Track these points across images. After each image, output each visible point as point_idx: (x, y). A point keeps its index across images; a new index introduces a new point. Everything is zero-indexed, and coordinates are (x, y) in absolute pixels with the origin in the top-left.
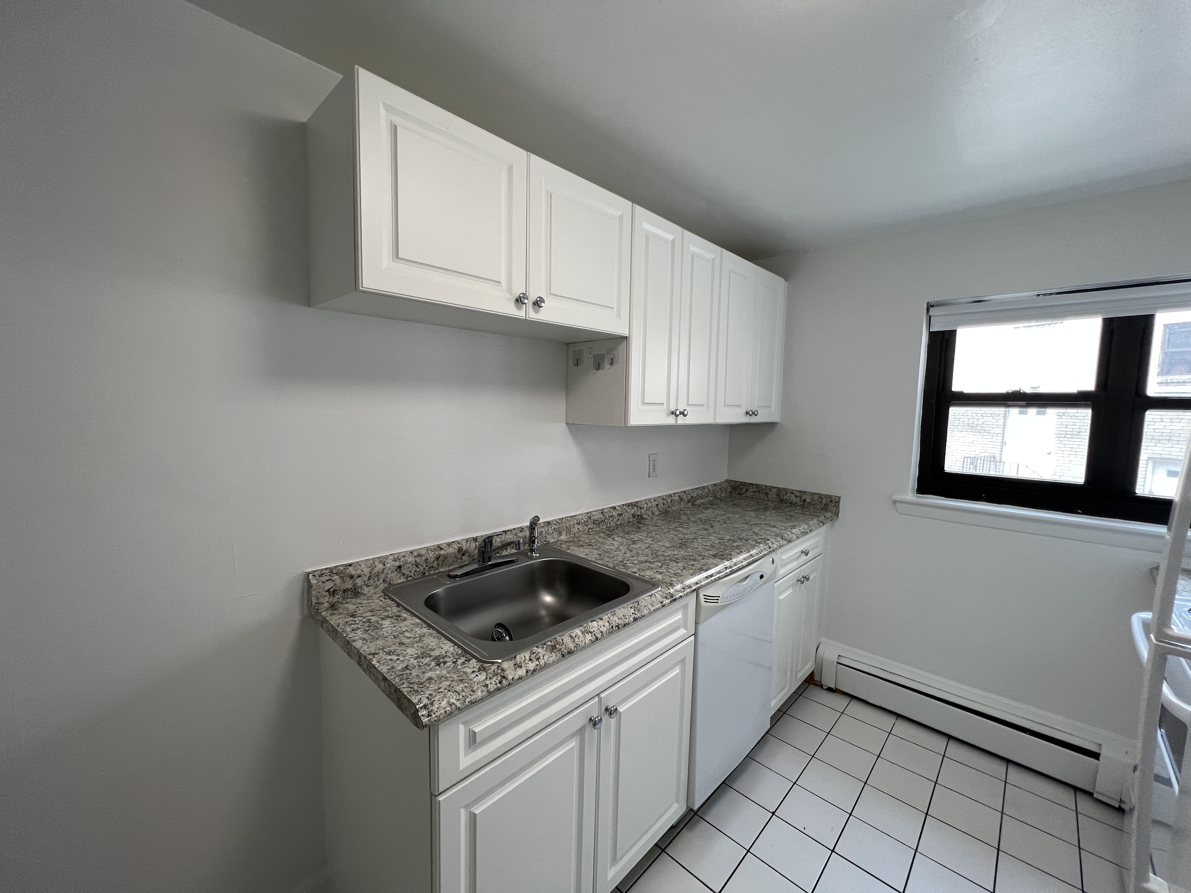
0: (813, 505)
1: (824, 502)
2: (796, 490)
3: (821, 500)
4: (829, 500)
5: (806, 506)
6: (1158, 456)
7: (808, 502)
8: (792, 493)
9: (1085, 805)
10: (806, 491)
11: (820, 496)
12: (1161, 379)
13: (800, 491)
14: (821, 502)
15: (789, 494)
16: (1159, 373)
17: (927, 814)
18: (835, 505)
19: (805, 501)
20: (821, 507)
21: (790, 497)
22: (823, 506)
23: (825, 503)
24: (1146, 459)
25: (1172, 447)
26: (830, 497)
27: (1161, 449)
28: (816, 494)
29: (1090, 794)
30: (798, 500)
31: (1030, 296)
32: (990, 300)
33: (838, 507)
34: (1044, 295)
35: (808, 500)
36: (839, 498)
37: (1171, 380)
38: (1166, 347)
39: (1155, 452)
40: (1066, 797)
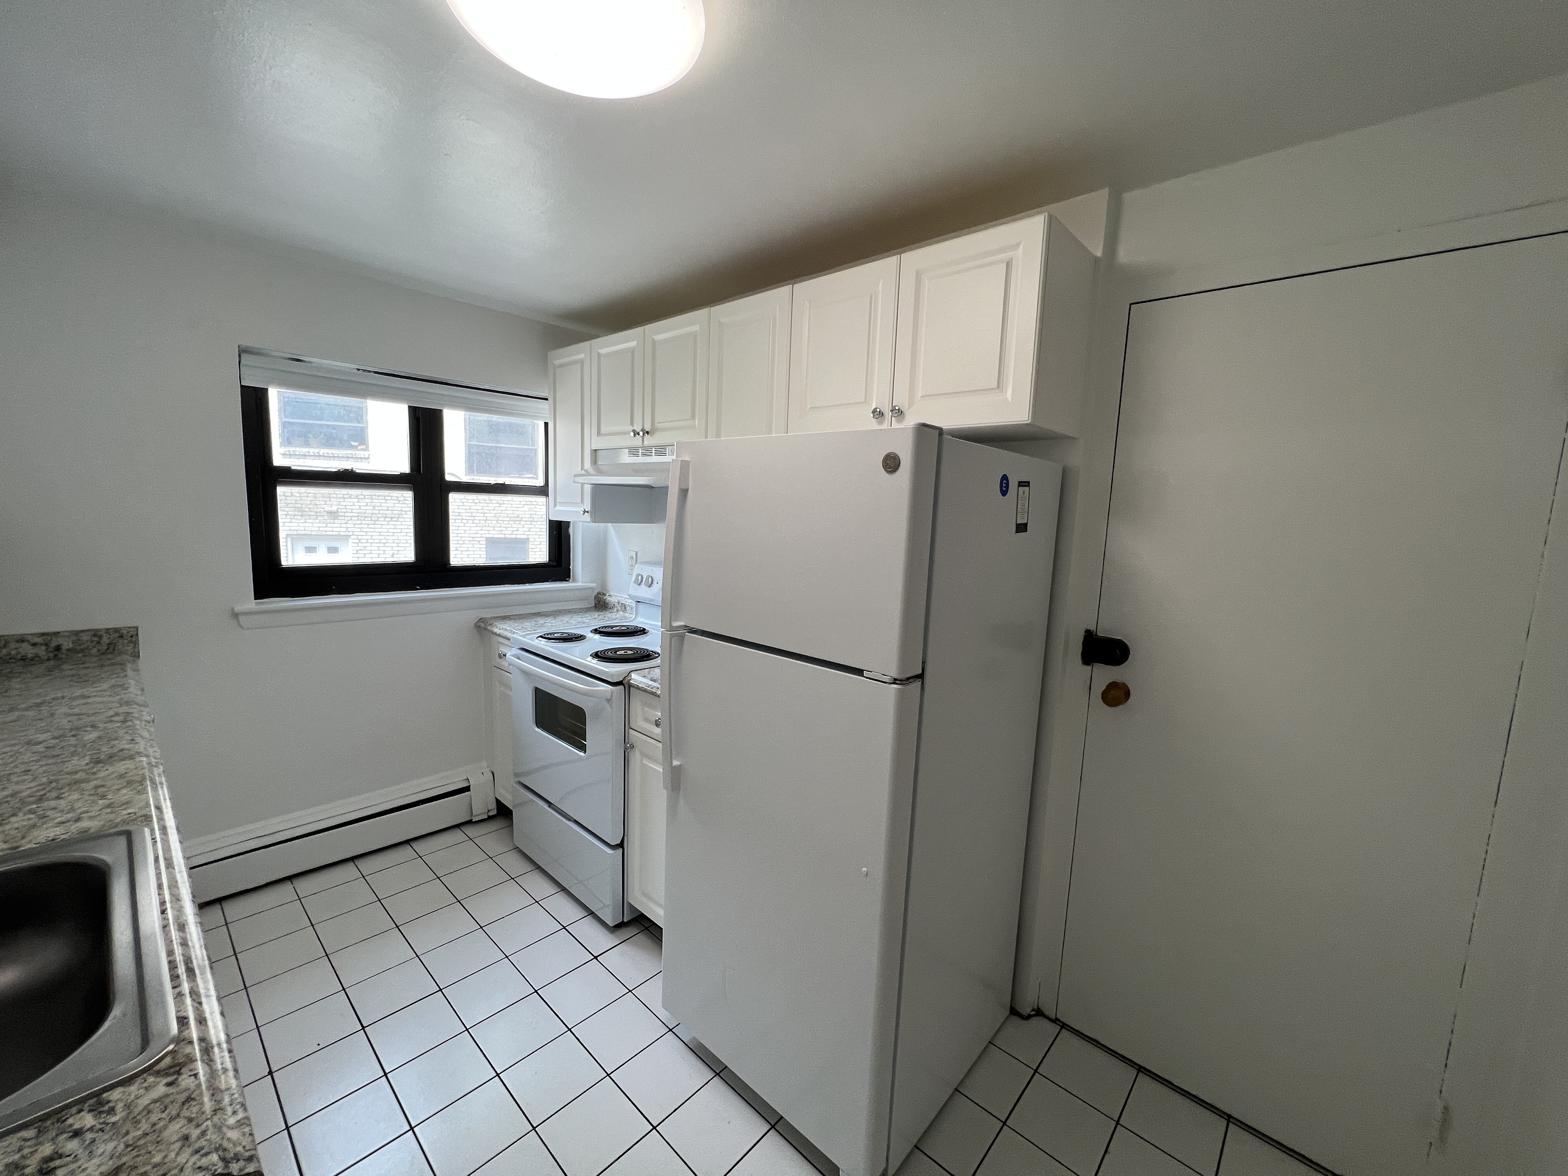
0: (82, 651)
1: (105, 640)
2: (31, 634)
3: (96, 639)
4: (117, 635)
5: (64, 656)
6: (295, 533)
7: (68, 650)
8: (23, 641)
9: (471, 831)
10: (59, 631)
11: (96, 634)
12: (283, 450)
13: (43, 634)
14: (98, 643)
15: (13, 645)
16: (281, 443)
17: (397, 927)
18: (131, 642)
19: (58, 648)
20: (99, 650)
21: (16, 649)
22: (105, 648)
23: (108, 641)
24: (285, 537)
25: (305, 522)
26: (116, 630)
27: (297, 525)
28: (83, 631)
29: (470, 822)
30: (41, 651)
31: (351, 369)
32: (309, 362)
33: (136, 643)
34: (364, 371)
35: (66, 644)
36: (137, 628)
37: (294, 451)
38: (283, 416)
39: (292, 528)
40: (457, 836)
